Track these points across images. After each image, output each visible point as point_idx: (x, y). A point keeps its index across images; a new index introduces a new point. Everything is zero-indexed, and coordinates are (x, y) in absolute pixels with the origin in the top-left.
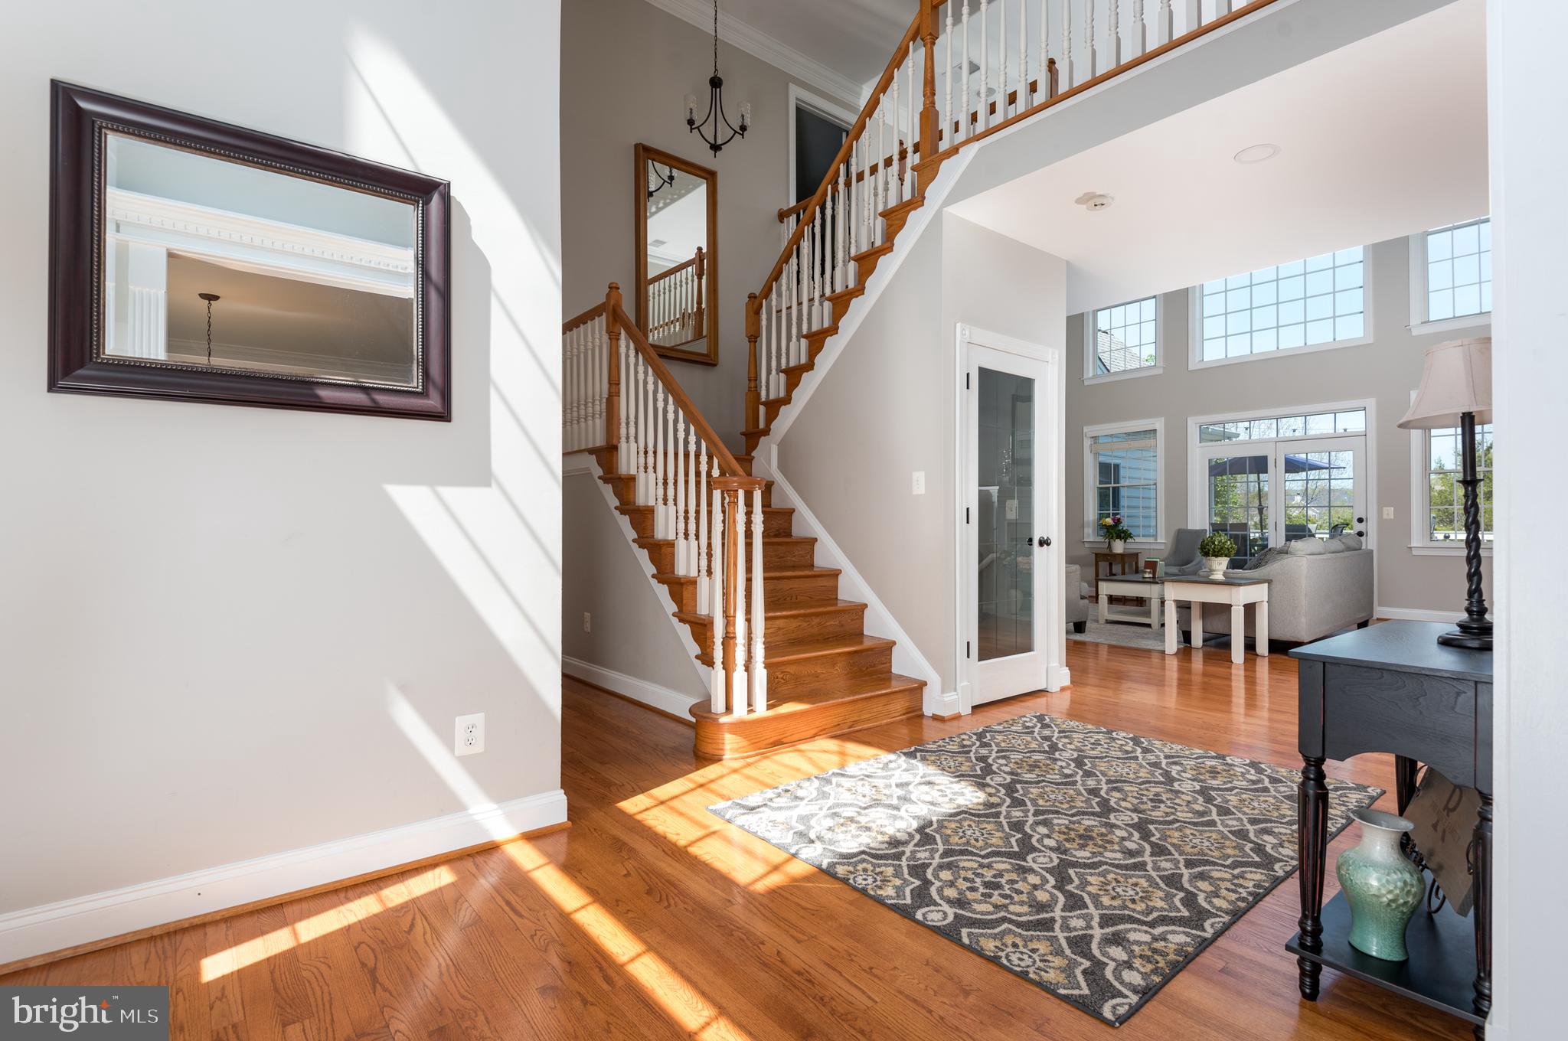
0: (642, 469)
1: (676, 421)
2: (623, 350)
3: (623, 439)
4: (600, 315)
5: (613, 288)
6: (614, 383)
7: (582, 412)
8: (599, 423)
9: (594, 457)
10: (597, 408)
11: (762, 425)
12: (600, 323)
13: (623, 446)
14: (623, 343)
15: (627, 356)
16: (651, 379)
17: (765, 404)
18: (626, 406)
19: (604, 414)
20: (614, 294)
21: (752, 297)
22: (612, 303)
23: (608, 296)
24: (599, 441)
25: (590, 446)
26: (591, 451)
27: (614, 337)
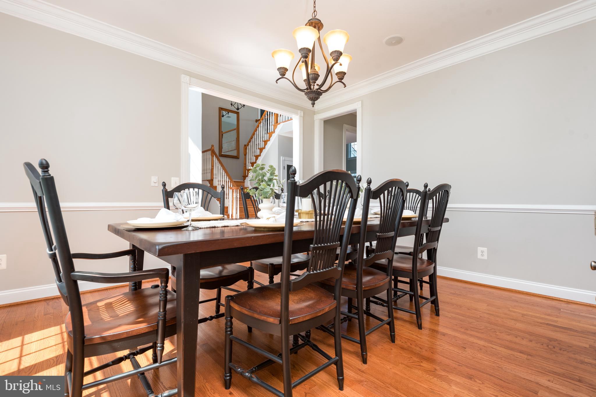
0: (218, 185)
1: (225, 175)
2: (214, 160)
3: (214, 178)
4: (210, 151)
5: (212, 146)
6: (213, 166)
7: (206, 172)
8: (209, 175)
9: (208, 182)
10: (209, 171)
11: (247, 175)
12: (210, 152)
13: (214, 180)
14: (214, 158)
15: (215, 161)
16: (220, 166)
17: (247, 170)
18: (215, 172)
19: (210, 173)
20: (213, 147)
21: (245, 145)
22: (212, 149)
23: (211, 147)
24: (209, 178)
25: (207, 179)
26: (207, 180)
27: (212, 156)
